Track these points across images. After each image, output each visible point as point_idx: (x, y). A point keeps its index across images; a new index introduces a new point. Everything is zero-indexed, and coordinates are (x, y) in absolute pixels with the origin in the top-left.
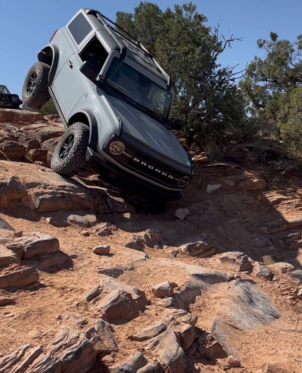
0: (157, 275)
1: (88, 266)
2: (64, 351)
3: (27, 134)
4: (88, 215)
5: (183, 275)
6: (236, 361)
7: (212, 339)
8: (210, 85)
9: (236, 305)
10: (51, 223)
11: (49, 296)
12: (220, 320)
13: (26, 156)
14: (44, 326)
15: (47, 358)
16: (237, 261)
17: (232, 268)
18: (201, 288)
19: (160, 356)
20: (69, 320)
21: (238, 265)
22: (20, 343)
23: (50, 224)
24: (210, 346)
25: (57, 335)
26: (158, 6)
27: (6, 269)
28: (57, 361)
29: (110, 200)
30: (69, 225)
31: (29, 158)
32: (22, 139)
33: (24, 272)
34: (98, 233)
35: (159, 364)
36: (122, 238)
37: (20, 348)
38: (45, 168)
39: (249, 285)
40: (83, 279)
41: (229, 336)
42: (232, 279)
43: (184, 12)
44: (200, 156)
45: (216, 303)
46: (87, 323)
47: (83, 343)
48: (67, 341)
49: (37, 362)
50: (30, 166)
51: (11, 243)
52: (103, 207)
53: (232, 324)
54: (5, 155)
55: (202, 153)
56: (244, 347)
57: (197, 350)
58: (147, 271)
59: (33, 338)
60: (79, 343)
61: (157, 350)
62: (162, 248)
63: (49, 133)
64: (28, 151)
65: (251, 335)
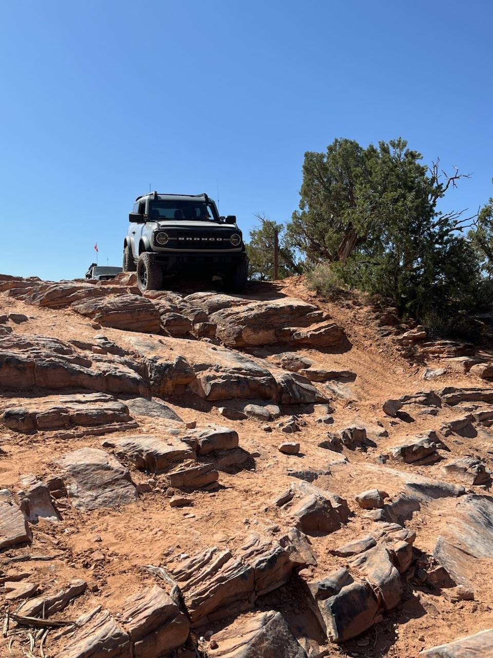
0: (362, 483)
1: (273, 467)
2: (256, 558)
3: (191, 304)
4: (270, 405)
5: (396, 484)
6: (467, 592)
7: (435, 563)
8: (428, 238)
9: (468, 526)
10: (224, 414)
11: (230, 499)
12: (446, 541)
13: (190, 332)
14: (230, 529)
15: (238, 563)
16: (470, 470)
17: (463, 480)
18: (420, 502)
19: (369, 576)
20: (258, 525)
21: (471, 476)
22: (206, 546)
23: (224, 416)
24: (432, 571)
25: (247, 540)
26: (358, 143)
27: (180, 465)
28: (250, 568)
29: (296, 387)
30: (246, 418)
31: (194, 335)
32: (186, 311)
33: (202, 469)
34: (282, 428)
35: (368, 584)
36: (313, 436)
37: (206, 551)
38: (216, 346)
39: (486, 503)
40: (270, 481)
41: (459, 562)
42: (462, 493)
43: (392, 150)
44: (415, 330)
45: (440, 521)
46: (279, 531)
47: (277, 550)
48: (259, 547)
49: (227, 566)
50: (198, 343)
51: (183, 435)
52: (287, 395)
53: (462, 548)
54: (166, 331)
55: (419, 326)
56: (478, 578)
57: (416, 576)
58: (348, 477)
59: (220, 542)
60: (272, 549)
61: (365, 568)
62: (366, 451)
63: (219, 302)
64: (193, 325)
65: (488, 565)
